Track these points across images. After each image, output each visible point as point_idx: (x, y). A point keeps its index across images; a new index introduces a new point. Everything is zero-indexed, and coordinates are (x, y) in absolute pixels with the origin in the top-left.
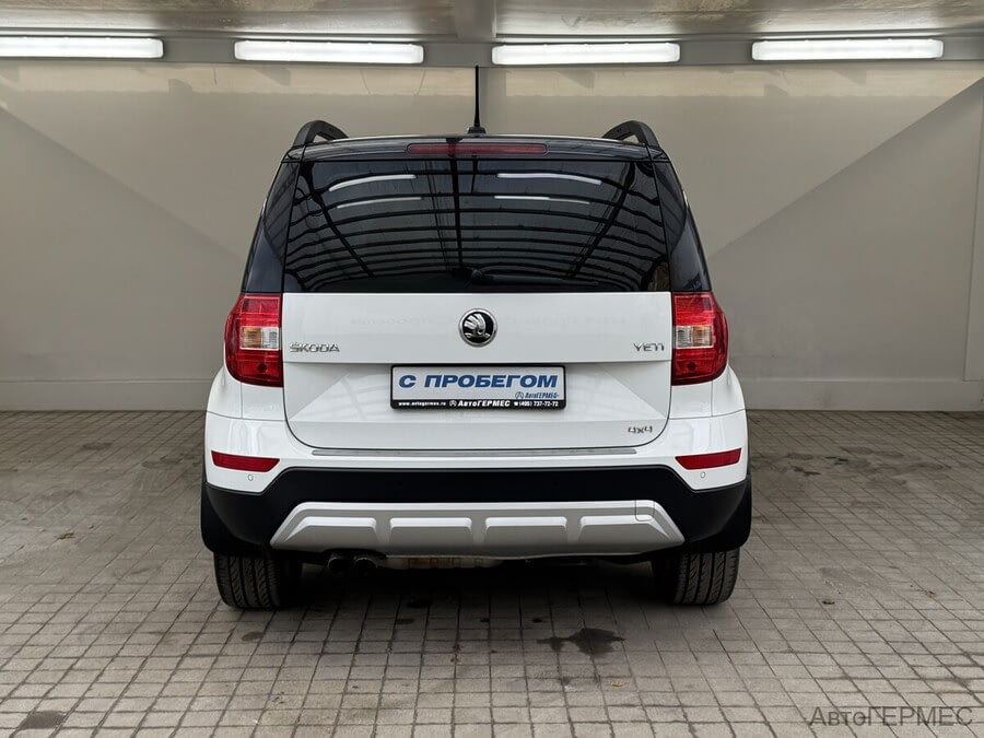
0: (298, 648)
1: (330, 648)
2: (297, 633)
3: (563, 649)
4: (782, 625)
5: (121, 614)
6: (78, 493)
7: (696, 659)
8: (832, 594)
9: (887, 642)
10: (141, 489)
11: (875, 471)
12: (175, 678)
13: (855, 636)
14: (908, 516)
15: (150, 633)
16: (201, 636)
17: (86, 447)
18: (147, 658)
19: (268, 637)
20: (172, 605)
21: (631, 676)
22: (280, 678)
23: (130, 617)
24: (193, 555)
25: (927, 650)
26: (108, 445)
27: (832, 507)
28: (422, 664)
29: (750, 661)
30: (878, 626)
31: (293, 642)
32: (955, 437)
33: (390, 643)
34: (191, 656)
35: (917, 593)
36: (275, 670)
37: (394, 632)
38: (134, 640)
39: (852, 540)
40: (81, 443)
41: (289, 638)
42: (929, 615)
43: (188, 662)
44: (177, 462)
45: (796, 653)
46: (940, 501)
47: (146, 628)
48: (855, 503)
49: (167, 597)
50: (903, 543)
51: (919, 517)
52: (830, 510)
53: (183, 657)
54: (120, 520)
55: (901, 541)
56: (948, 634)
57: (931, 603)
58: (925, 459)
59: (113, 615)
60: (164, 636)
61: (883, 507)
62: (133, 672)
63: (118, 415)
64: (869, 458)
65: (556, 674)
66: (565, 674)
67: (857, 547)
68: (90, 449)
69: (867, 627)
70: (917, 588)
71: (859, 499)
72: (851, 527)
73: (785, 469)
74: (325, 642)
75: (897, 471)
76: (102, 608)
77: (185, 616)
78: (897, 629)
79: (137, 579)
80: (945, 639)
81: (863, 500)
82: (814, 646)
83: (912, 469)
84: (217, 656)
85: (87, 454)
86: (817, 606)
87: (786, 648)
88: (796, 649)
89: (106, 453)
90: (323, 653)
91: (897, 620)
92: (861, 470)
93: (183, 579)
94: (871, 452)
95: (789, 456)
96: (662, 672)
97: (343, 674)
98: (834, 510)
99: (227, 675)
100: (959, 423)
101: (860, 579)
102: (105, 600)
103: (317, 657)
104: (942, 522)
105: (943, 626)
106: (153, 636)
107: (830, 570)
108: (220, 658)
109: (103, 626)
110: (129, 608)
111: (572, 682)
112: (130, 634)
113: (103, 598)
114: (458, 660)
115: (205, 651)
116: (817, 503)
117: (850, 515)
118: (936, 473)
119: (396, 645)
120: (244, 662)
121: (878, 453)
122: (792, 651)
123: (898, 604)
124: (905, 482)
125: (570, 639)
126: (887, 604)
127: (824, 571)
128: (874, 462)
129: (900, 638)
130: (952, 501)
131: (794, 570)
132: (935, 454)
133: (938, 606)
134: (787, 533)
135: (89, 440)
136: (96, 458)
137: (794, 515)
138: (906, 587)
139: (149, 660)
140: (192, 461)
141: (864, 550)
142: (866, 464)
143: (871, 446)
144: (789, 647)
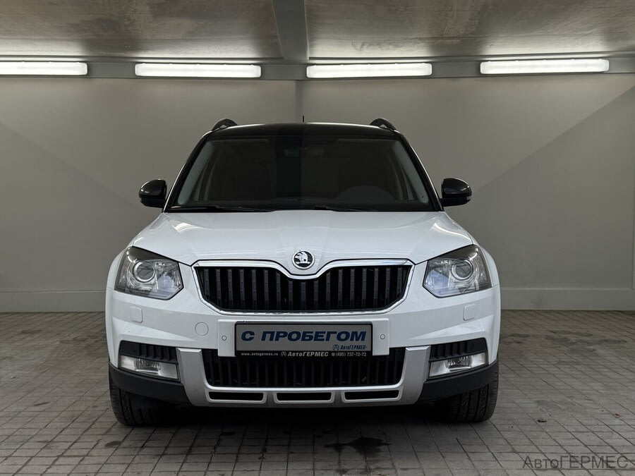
0: (146, 450)
1: (169, 451)
2: (146, 442)
3: (343, 451)
4: (508, 435)
5: (20, 430)
6: (10, 358)
7: (443, 457)
8: (544, 417)
9: (586, 446)
10: (55, 356)
11: (573, 344)
12: (49, 471)
13: (562, 442)
14: (599, 370)
15: (38, 442)
16: (76, 444)
17: (23, 332)
18: (32, 457)
19: (124, 444)
20: (59, 425)
21: (394, 468)
22: (127, 471)
23: (27, 432)
24: (81, 394)
25: (615, 450)
26: (39, 331)
27: (544, 365)
28: (237, 461)
29: (484, 458)
30: (578, 436)
31: (143, 447)
32: (628, 325)
33: (215, 448)
34: (65, 456)
35: (607, 415)
36: (126, 466)
37: (219, 440)
38: (26, 446)
39: (559, 384)
40: (20, 330)
41: (141, 445)
42: (616, 429)
43: (61, 460)
44: (84, 340)
45: (517, 453)
46: (620, 361)
47: (37, 439)
48: (560, 362)
49: (56, 419)
50: (596, 385)
51: (606, 370)
52: (542, 366)
53: (59, 457)
54: (35, 374)
55: (593, 384)
56: (631, 440)
57: (617, 421)
58: (608, 337)
59: (15, 430)
60: (48, 444)
61: (580, 364)
62: (20, 467)
63: (50, 315)
64: (568, 336)
65: (337, 467)
66: (344, 467)
67: (562, 387)
68: (26, 333)
69: (570, 436)
70: (605, 411)
71: (563, 360)
72: (557, 376)
73: (510, 342)
74: (166, 448)
75: (589, 344)
76: (8, 426)
77: (66, 431)
78: (592, 437)
79: (37, 408)
80: (629, 444)
81: (565, 360)
82: (533, 448)
83: (600, 342)
84: (84, 456)
85: (23, 336)
86: (533, 423)
87: (510, 450)
88: (517, 450)
89: (36, 336)
90: (164, 454)
91: (593, 432)
92: (564, 343)
93: (71, 408)
94: (570, 333)
95: (513, 335)
96: (417, 466)
97: (176, 468)
98: (546, 366)
99: (89, 469)
100: (631, 317)
101: (563, 407)
102: (11, 421)
103: (158, 457)
104: (622, 373)
105: (628, 435)
106: (40, 444)
107: (543, 401)
108: (86, 458)
109: (5, 437)
110: (28, 426)
111: (348, 472)
112: (23, 443)
113: (10, 420)
114: (263, 458)
115: (76, 453)
116: (533, 362)
117: (557, 369)
118: (616, 345)
119: (218, 449)
120: (103, 460)
121: (574, 334)
122: (514, 452)
123: (593, 422)
124: (594, 350)
125: (350, 444)
126: (584, 422)
127: (538, 402)
128: (573, 338)
129: (596, 443)
130: (628, 361)
131: (517, 401)
132: (614, 334)
133: (622, 423)
134: (512, 379)
135: (27, 328)
136: (28, 339)
137: (516, 369)
138: (598, 411)
139: (33, 459)
140: (95, 340)
141: (568, 389)
142: (566, 340)
143: (570, 330)
144: (513, 449)
